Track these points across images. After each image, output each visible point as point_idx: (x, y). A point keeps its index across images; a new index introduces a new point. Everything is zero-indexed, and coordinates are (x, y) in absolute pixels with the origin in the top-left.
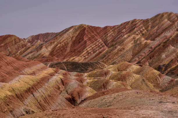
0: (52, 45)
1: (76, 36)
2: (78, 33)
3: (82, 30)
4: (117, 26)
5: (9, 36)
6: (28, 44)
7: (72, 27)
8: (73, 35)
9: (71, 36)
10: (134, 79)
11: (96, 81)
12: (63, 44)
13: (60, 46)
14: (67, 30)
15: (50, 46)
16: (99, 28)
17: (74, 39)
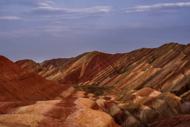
0: (67, 70)
1: (89, 62)
2: (91, 59)
3: (95, 56)
4: (127, 53)
5: (27, 61)
6: (44, 68)
7: (86, 53)
8: (86, 61)
9: (85, 62)
10: (159, 104)
11: (128, 105)
12: (77, 68)
13: (75, 71)
14: (80, 56)
15: (65, 70)
16: (110, 55)
17: (87, 64)
